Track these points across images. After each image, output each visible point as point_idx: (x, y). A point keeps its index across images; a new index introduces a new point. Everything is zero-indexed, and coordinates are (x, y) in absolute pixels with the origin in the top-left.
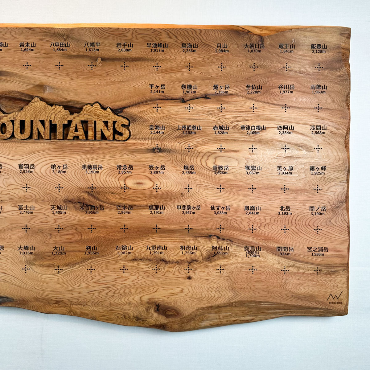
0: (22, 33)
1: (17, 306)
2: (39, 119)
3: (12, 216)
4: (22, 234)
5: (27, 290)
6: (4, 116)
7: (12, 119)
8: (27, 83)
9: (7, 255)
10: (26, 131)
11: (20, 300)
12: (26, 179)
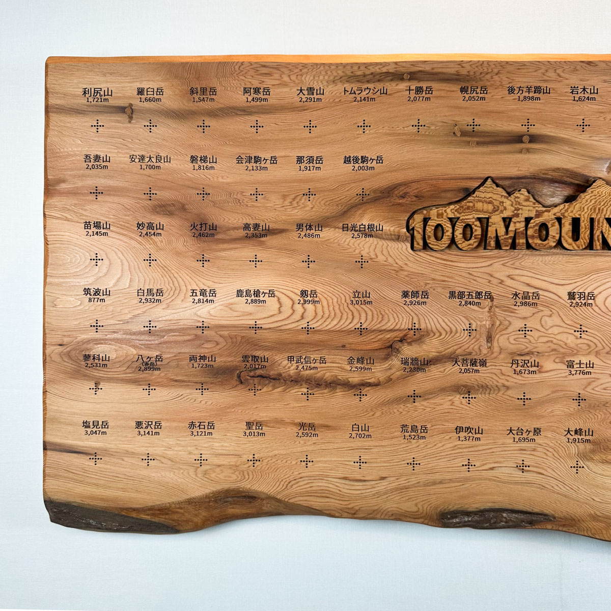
0: (576, 70)
1: (560, 529)
2: (605, 216)
3: (556, 379)
4: (572, 409)
5: (578, 503)
6: (546, 211)
7: (559, 215)
8: (583, 155)
9: (546, 443)
10: (582, 235)
11: (566, 519)
12: (581, 316)
